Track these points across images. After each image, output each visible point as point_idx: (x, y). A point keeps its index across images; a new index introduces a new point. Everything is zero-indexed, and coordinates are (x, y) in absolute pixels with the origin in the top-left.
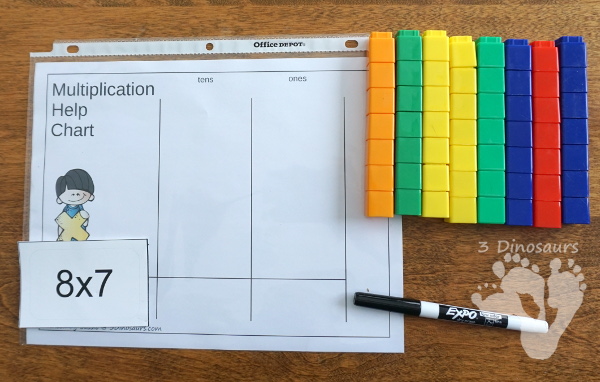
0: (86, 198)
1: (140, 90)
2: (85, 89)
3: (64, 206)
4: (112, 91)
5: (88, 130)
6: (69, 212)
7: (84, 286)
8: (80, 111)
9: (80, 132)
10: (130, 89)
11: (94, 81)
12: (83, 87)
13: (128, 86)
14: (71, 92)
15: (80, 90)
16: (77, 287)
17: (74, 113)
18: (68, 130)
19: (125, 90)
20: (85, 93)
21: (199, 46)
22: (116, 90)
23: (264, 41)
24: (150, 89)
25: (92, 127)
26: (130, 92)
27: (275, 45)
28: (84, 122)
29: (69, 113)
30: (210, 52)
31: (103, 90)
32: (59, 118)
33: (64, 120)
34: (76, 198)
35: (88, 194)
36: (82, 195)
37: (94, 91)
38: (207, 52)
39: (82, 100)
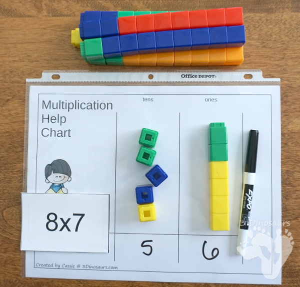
0: (66, 179)
1: (103, 106)
2: (64, 105)
3: (50, 184)
4: (83, 106)
5: (67, 133)
6: (55, 189)
7: (65, 224)
8: (61, 120)
9: (62, 134)
10: (96, 105)
11: (71, 99)
12: (63, 103)
13: (95, 103)
14: (55, 107)
15: (61, 105)
16: (60, 224)
17: (57, 121)
18: (53, 133)
19: (92, 106)
20: (64, 107)
21: (144, 76)
22: (86, 106)
23: (188, 73)
24: (110, 105)
25: (69, 131)
26: (96, 107)
27: (196, 76)
28: (64, 127)
29: (53, 121)
30: (151, 80)
31: (77, 105)
32: (46, 124)
33: (50, 125)
34: (59, 179)
35: (67, 177)
36: (63, 177)
37: (71, 106)
38: (149, 80)
39: (63, 112)
